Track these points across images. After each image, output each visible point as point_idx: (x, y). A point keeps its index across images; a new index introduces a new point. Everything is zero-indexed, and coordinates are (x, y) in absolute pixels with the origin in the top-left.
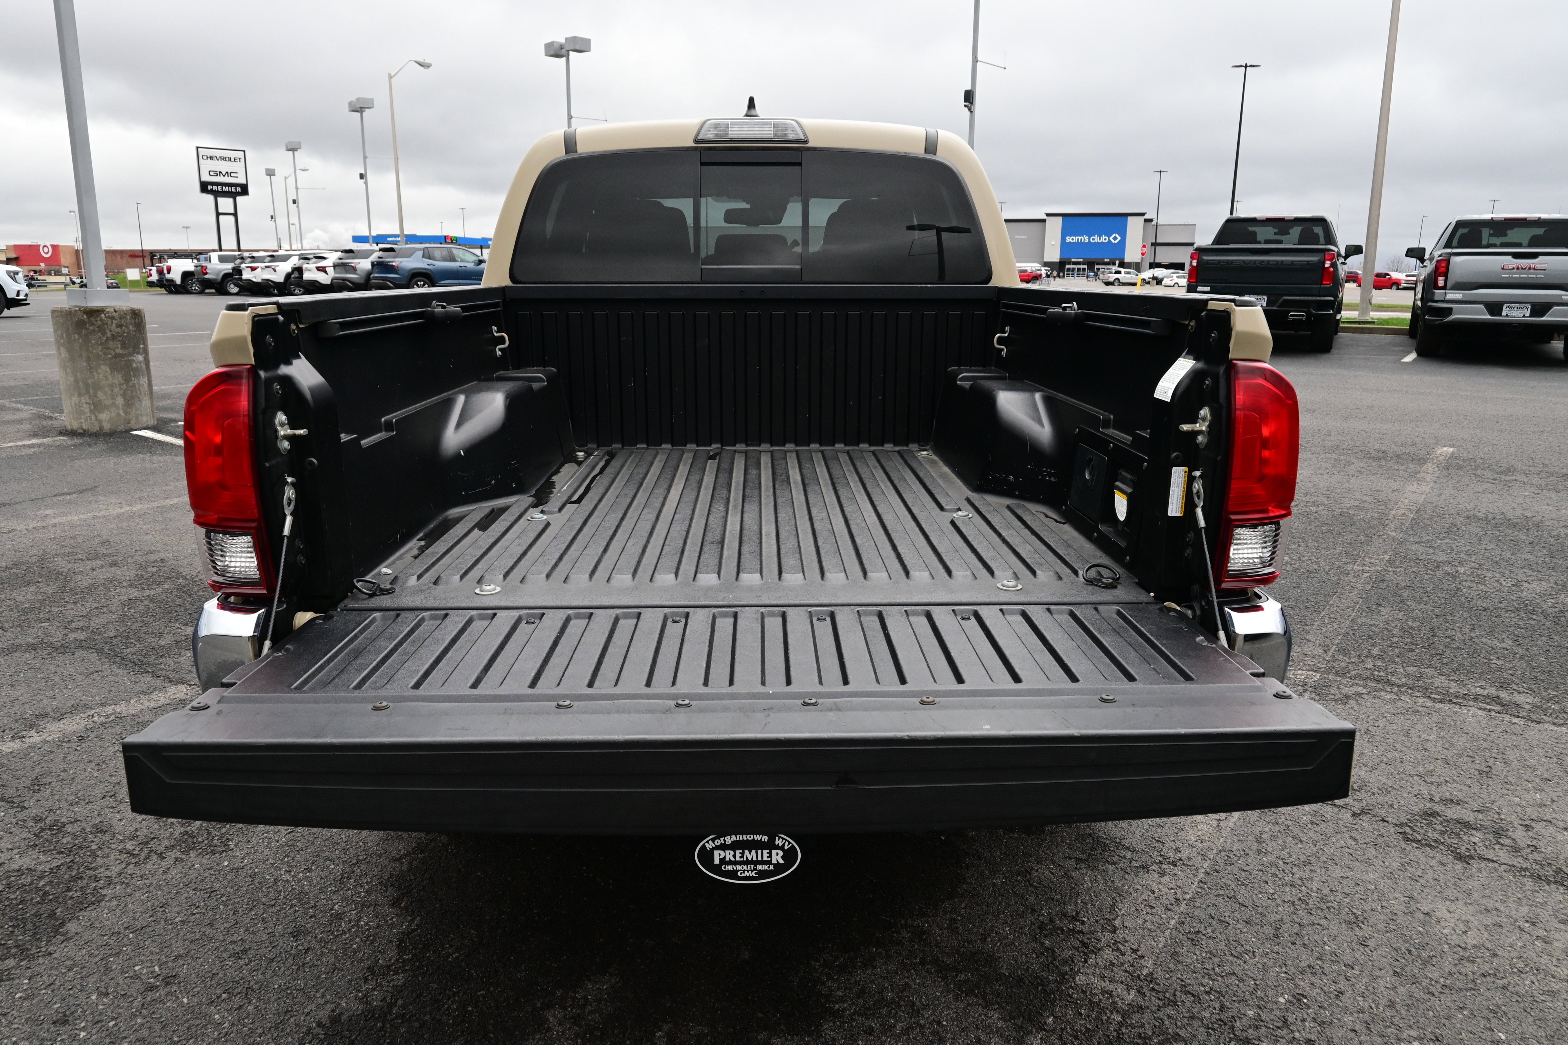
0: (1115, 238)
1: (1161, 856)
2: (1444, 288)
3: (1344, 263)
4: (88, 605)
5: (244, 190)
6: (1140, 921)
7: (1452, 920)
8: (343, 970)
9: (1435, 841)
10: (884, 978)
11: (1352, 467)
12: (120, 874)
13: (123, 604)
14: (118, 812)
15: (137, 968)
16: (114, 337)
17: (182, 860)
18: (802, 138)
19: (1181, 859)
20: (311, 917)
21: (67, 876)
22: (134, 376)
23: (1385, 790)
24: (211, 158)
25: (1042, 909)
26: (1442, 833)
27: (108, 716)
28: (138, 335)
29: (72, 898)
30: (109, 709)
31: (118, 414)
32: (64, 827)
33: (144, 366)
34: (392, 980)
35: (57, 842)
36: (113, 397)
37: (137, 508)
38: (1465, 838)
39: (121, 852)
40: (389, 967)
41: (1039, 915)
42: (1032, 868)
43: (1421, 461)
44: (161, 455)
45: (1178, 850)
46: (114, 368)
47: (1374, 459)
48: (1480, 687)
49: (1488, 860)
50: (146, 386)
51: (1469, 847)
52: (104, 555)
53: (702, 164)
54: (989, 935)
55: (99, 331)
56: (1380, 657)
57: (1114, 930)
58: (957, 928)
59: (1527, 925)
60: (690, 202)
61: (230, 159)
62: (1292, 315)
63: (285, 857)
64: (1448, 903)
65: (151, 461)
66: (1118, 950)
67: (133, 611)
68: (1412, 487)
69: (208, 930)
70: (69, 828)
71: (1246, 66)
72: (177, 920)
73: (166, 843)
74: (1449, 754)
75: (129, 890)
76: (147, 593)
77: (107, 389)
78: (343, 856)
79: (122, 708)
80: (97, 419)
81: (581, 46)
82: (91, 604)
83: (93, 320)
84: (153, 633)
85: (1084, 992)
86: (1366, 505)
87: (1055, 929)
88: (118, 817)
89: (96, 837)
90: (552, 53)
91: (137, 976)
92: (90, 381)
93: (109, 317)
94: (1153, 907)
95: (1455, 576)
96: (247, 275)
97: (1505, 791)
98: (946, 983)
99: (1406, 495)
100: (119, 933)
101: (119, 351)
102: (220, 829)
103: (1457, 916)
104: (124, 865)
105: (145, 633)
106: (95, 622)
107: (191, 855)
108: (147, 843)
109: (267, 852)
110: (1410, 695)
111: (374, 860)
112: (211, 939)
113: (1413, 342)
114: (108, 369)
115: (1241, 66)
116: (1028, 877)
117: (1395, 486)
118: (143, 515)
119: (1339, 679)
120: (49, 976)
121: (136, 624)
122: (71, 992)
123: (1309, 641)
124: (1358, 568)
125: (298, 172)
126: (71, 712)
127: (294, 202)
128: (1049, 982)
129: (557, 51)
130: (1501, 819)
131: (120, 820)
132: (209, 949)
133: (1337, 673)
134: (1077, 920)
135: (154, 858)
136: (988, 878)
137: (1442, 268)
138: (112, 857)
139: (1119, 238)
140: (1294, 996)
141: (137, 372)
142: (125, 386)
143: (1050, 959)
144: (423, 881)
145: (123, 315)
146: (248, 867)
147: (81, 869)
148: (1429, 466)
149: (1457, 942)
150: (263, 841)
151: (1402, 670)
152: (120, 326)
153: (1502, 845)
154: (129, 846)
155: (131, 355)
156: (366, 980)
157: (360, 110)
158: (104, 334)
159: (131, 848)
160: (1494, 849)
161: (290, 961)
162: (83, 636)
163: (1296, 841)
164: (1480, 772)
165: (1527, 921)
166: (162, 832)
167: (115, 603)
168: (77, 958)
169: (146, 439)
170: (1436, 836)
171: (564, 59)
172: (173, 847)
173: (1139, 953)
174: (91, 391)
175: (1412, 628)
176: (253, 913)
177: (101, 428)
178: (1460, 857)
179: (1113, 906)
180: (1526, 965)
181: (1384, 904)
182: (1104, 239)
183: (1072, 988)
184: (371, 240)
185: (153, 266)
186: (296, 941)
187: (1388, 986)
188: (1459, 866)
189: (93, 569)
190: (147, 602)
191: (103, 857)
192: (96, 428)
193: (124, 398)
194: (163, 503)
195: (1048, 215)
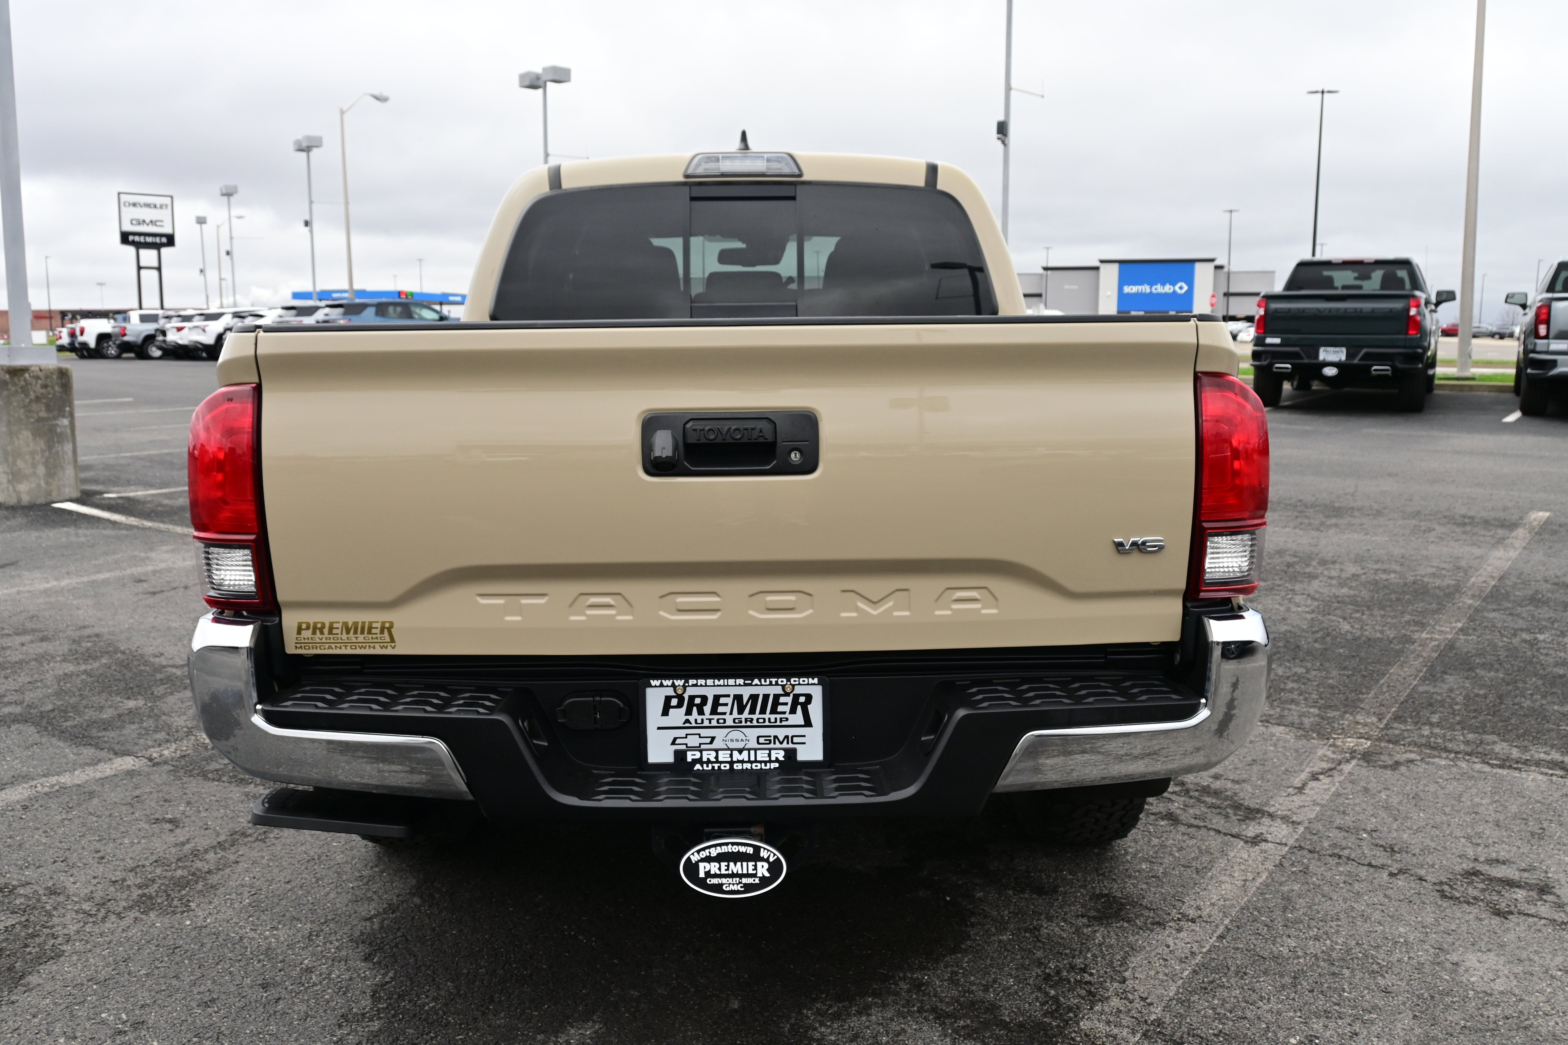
0: (1181, 288)
1: (1180, 913)
2: (1546, 337)
3: (1435, 311)
4: (20, 680)
5: (170, 240)
6: (1152, 973)
7: (1481, 969)
8: (315, 1017)
9: (1475, 898)
10: (879, 1024)
11: (1433, 533)
12: (78, 932)
13: (59, 679)
14: (71, 876)
15: (103, 1015)
16: (38, 399)
17: (142, 920)
18: (796, 171)
19: (1200, 917)
20: (280, 971)
21: (23, 934)
22: (59, 442)
23: (1425, 850)
24: (134, 205)
25: (1049, 962)
26: (1483, 890)
27: (53, 786)
28: (64, 396)
29: (30, 953)
30: (53, 780)
31: (39, 485)
32: (15, 889)
33: (69, 431)
34: (368, 1026)
35: (9, 903)
36: (34, 466)
37: (64, 583)
38: (1507, 895)
39: (77, 912)
40: (363, 1015)
41: (1045, 968)
42: (1042, 926)
43: (1512, 526)
44: (87, 529)
45: (1199, 908)
46: (36, 434)
47: (1459, 525)
48: (1545, 753)
49: (1528, 915)
50: (70, 453)
51: (1510, 903)
52: (34, 631)
53: (692, 199)
54: (992, 986)
55: (22, 392)
56: (1438, 725)
57: (1124, 981)
58: (958, 980)
59: (1559, 973)
60: (680, 241)
61: (155, 206)
62: (1375, 370)
63: (249, 917)
64: (1479, 954)
65: (77, 535)
66: (1126, 998)
67: (69, 685)
68: (1499, 553)
69: (174, 982)
70: (21, 891)
71: (1323, 92)
72: (141, 973)
73: (124, 904)
74: (1501, 817)
75: (89, 946)
76: (83, 667)
77: (27, 457)
78: (310, 916)
79: (66, 779)
80: (15, 490)
81: (561, 76)
82: (23, 679)
83: (16, 380)
84: (93, 707)
85: (1086, 1035)
86: (1444, 572)
87: (1061, 980)
88: (72, 880)
89: (50, 898)
90: (527, 83)
91: (103, 1022)
92: (9, 448)
93: (34, 377)
94: (1166, 960)
95: (1533, 643)
96: (173, 337)
97: (1555, 852)
98: (943, 1029)
99: (1489, 562)
100: (82, 985)
101: (43, 414)
102: (179, 891)
103: (1487, 966)
104: (82, 924)
105: (85, 707)
106: (30, 696)
107: (151, 915)
108: (104, 904)
109: (230, 912)
110: (1467, 761)
111: (344, 920)
112: (178, 990)
113: (1517, 400)
114: (30, 435)
115: (1317, 92)
116: (1037, 933)
117: (1477, 551)
118: (73, 591)
119: (1391, 746)
120: (14, 1022)
121: (74, 699)
122: (38, 1036)
123: (1363, 709)
124: (1427, 636)
125: (234, 220)
126: (12, 783)
127: (228, 253)
128: (1052, 1028)
129: (534, 83)
130: (1548, 878)
131: (74, 883)
132: (176, 999)
133: (1389, 741)
134: (1085, 972)
135: (113, 918)
136: (994, 935)
137: (1544, 315)
138: (69, 917)
139: (1186, 288)
140: (1306, 1037)
141: (61, 438)
142: (47, 454)
143: (1054, 1007)
144: (395, 938)
145: (49, 374)
146: (212, 926)
147: (38, 928)
148: (1520, 532)
149: (1483, 989)
150: (226, 903)
151: (1461, 738)
152: (45, 386)
153: (1545, 901)
154: (86, 906)
155: (55, 418)
156: (340, 1026)
157: (307, 149)
158: (27, 395)
159: (88, 908)
160: (1536, 905)
161: (261, 1009)
162: (18, 710)
163: (1326, 898)
164: (1533, 834)
165: (1560, 970)
166: (119, 894)
167: (49, 677)
168: (41, 1005)
169: (70, 512)
170: (1476, 893)
171: (540, 91)
172: (131, 908)
173: (1148, 1001)
174: (10, 459)
175: (1477, 695)
176: (220, 967)
177: (19, 501)
178: (1498, 913)
179: (1124, 958)
180: (1553, 1009)
181: (1412, 955)
182: (1168, 289)
183: (1075, 1032)
184: (315, 296)
185: (63, 326)
186: (266, 992)
187: (1405, 1027)
188: (1496, 920)
189: (23, 645)
190: (84, 677)
191: (59, 916)
192: (13, 501)
193: (47, 467)
194: (93, 577)
195: (1102, 262)
